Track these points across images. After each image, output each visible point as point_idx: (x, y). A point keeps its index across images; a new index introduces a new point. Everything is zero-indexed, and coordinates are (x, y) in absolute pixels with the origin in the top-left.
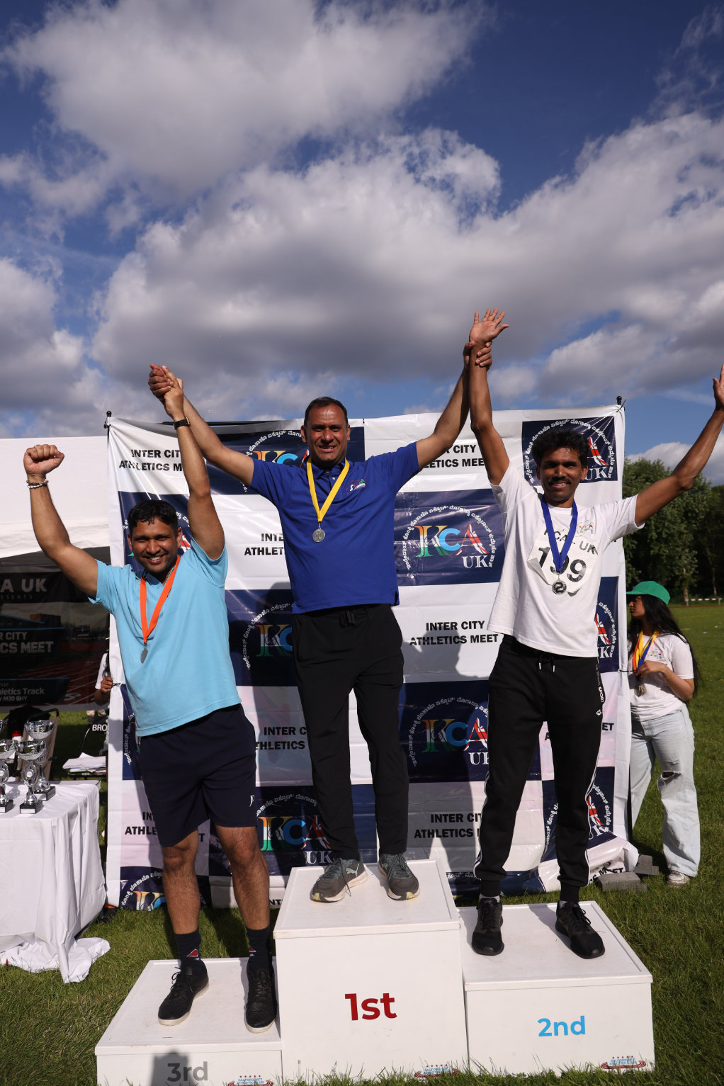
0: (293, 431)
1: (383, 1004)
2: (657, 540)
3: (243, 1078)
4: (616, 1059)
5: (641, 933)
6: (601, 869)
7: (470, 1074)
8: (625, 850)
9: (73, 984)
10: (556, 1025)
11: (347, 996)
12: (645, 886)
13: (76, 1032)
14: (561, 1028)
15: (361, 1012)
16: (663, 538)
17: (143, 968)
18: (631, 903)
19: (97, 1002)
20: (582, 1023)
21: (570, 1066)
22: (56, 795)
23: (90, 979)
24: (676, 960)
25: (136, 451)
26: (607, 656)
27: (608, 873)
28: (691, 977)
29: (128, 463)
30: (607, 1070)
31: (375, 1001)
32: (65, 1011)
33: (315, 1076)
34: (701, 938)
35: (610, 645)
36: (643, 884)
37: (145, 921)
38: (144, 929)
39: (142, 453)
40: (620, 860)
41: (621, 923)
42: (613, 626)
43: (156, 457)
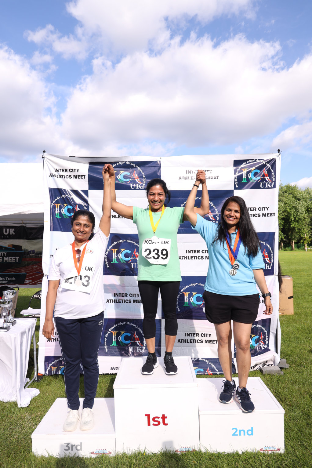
0: (128, 162)
1: (162, 419)
2: (294, 221)
3: (98, 450)
4: (267, 447)
5: (280, 393)
6: (263, 364)
7: (200, 451)
8: (274, 356)
9: (23, 408)
10: (240, 431)
11: (146, 415)
12: (283, 372)
13: (23, 428)
14: (242, 432)
15: (152, 422)
16: (296, 220)
17: (54, 401)
18: (276, 380)
19: (33, 416)
20: (252, 430)
21: (246, 449)
22: (17, 324)
23: (31, 406)
24: (295, 405)
25: (56, 169)
26: (269, 268)
27: (266, 366)
28: (302, 413)
29: (53, 175)
30: (263, 452)
31: (158, 418)
32: (18, 420)
33: (130, 450)
34: (307, 396)
35: (270, 263)
36: (281, 372)
37: (56, 382)
38: (55, 385)
39: (59, 170)
40: (272, 360)
41: (271, 388)
42: (272, 254)
43: (65, 172)
